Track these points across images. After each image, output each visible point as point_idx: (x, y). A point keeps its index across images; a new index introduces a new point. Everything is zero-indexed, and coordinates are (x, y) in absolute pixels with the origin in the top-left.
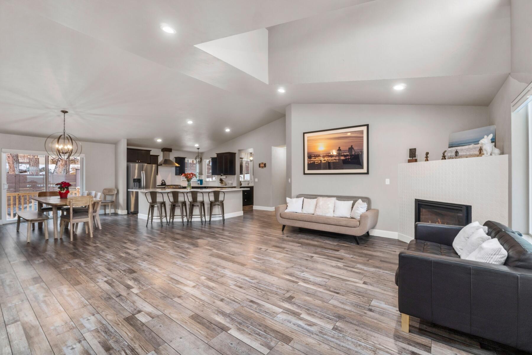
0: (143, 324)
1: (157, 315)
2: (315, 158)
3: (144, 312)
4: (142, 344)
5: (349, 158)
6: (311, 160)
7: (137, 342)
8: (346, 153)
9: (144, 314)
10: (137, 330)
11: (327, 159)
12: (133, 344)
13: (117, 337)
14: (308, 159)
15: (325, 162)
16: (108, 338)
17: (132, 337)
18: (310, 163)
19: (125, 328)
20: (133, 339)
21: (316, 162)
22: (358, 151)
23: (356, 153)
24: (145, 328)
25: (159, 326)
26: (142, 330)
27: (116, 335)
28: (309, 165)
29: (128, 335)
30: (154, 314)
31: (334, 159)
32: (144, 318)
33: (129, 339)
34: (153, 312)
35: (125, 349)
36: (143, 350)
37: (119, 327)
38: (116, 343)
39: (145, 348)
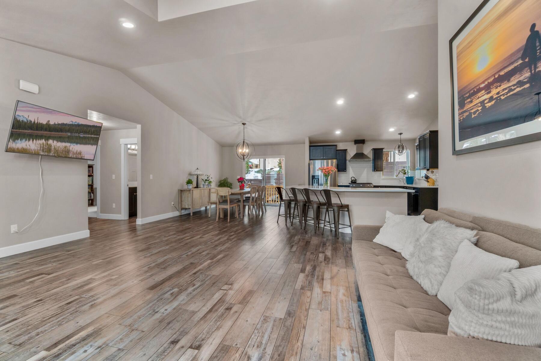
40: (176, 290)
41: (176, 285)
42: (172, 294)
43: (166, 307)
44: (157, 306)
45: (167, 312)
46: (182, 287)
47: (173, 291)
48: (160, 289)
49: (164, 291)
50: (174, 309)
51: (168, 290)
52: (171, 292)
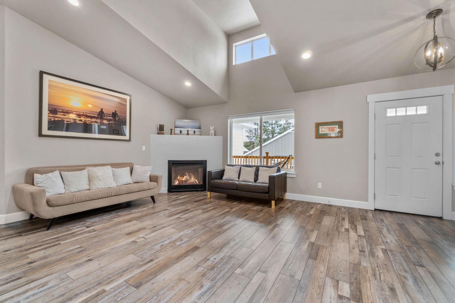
0: (351, 284)
1: (332, 280)
2: (65, 115)
3: (338, 293)
4: (365, 273)
5: (113, 123)
6: (57, 116)
7: (367, 276)
8: (110, 118)
9: (341, 290)
10: (360, 284)
11: (85, 119)
12: (371, 278)
13: (380, 292)
14: (49, 114)
15: (82, 122)
16: (389, 298)
17: (367, 282)
18: (54, 120)
19: (368, 293)
20: (368, 280)
21: (65, 120)
22: (122, 117)
23: (120, 119)
24: (353, 280)
25: (341, 272)
26: (355, 280)
27: (380, 294)
28: (50, 122)
29: (370, 287)
30: (332, 283)
31: (94, 121)
32: (345, 287)
33: (372, 283)
34: (331, 285)
35: (379, 279)
36: (367, 269)
37: (373, 300)
38: (384, 289)
39: (365, 270)
40: (178, 243)
41: (176, 248)
42: (182, 240)
43: (187, 232)
44: (193, 234)
45: (187, 230)
46: (172, 246)
47: (180, 243)
48: (189, 246)
49: (187, 243)
50: (183, 231)
51: (183, 244)
52: (182, 242)
